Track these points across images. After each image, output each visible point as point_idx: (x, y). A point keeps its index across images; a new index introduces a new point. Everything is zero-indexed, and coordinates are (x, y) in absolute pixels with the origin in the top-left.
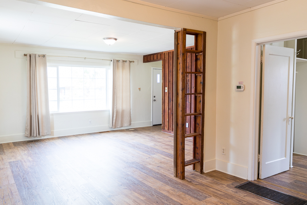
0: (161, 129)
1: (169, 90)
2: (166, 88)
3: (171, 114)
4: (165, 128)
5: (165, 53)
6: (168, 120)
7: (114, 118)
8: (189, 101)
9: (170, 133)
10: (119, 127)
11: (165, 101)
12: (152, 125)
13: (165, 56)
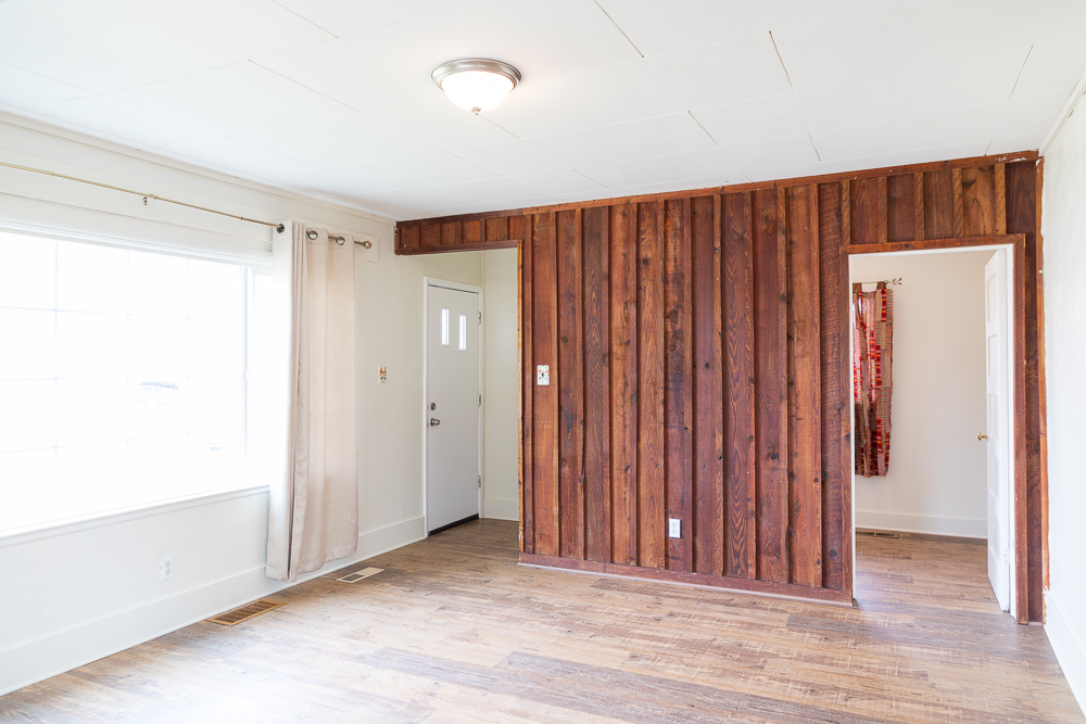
0: (516, 554)
1: (563, 376)
2: (543, 369)
3: (579, 484)
4: (538, 545)
5: (533, 216)
6: (556, 510)
7: (297, 529)
8: (682, 423)
9: (574, 565)
10: (309, 567)
11: (537, 427)
12: (426, 535)
13: (533, 227)
